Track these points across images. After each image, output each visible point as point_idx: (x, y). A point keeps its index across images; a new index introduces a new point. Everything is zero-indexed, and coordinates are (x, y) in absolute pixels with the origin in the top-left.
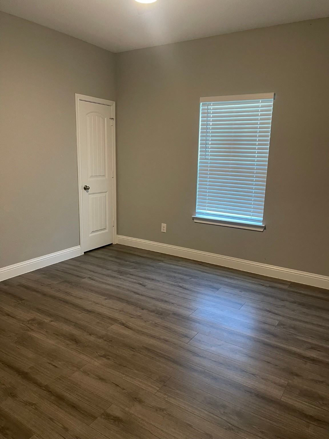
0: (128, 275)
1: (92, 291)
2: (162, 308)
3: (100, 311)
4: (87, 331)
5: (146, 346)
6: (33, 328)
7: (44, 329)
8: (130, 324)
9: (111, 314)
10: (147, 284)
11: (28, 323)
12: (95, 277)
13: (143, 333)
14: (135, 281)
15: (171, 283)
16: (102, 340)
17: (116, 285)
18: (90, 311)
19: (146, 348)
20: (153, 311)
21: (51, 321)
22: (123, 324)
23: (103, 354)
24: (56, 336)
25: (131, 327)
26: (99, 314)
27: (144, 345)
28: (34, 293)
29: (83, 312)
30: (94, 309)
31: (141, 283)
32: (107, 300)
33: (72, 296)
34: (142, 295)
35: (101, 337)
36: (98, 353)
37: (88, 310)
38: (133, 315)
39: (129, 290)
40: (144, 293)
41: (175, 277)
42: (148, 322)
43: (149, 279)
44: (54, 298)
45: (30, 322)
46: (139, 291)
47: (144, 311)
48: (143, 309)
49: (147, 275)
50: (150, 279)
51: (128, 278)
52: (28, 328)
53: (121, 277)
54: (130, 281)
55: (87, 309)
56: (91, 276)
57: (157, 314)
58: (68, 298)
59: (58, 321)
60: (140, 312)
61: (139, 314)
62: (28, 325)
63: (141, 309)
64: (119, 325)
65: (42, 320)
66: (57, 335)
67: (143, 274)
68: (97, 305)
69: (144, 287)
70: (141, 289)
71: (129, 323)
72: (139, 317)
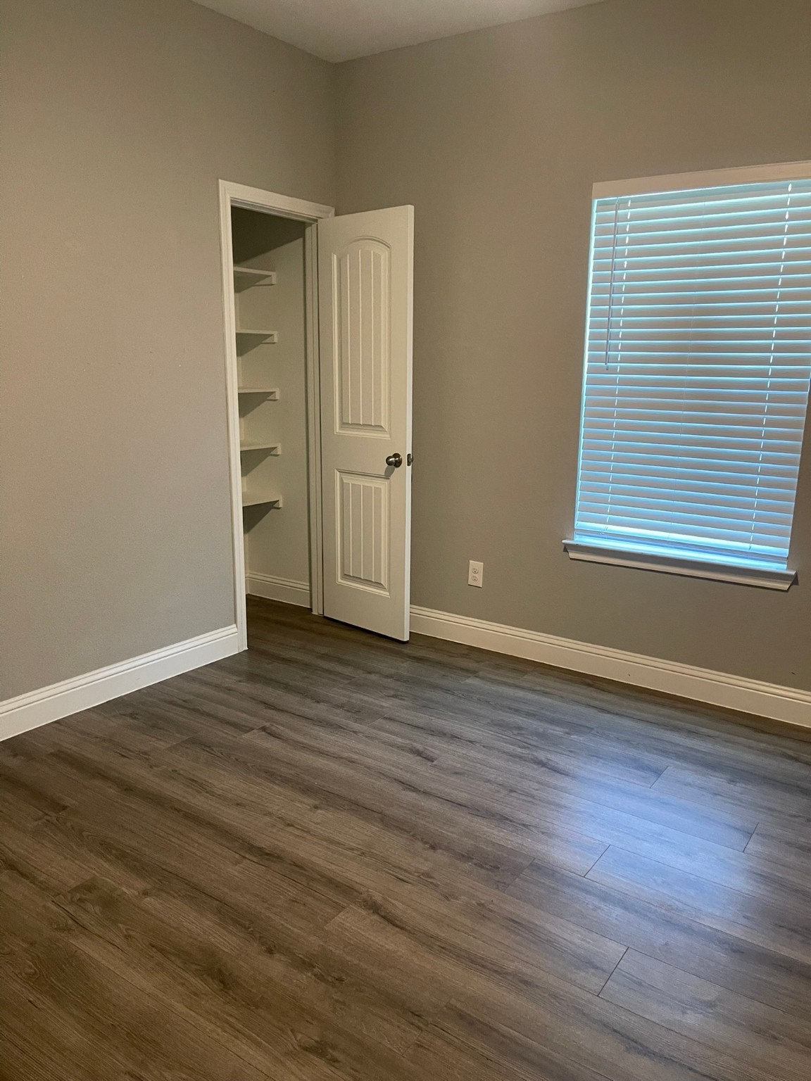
0: (379, 722)
1: (271, 776)
2: (494, 844)
3: (302, 854)
4: (258, 935)
5: (459, 1005)
6: (85, 919)
7: (120, 925)
8: (398, 908)
9: (333, 867)
10: (437, 752)
11: (72, 902)
12: (282, 728)
13: (446, 949)
14: (400, 740)
15: (511, 748)
16: (310, 974)
17: (346, 755)
18: (267, 854)
19: (461, 1016)
20: (466, 857)
21: (146, 893)
22: (374, 908)
23: (317, 1039)
24: (159, 957)
25: (401, 921)
26: (298, 866)
27: (453, 1001)
28: (98, 783)
29: (247, 856)
30: (280, 844)
31: (420, 747)
32: (319, 811)
33: (213, 794)
34: (425, 793)
35: (305, 964)
36: (299, 1036)
37: (260, 849)
38: (406, 871)
39: (383, 774)
40: (433, 785)
41: (520, 728)
42: (456, 898)
43: (441, 734)
44: (157, 801)
45: (78, 896)
46: (414, 777)
47: (440, 857)
48: (433, 848)
49: (438, 722)
50: (445, 734)
51: (379, 730)
52: (70, 922)
53: (357, 726)
54: (384, 743)
55: (257, 844)
56: (267, 724)
57: (482, 867)
58: (200, 802)
59: (168, 893)
60: (426, 860)
61: (425, 867)
62: (71, 909)
63: (427, 846)
64: (364, 913)
65: (116, 889)
66: (161, 951)
67: (422, 718)
68: (290, 829)
69: (429, 763)
70: (421, 772)
71: (396, 902)
72: (426, 878)
